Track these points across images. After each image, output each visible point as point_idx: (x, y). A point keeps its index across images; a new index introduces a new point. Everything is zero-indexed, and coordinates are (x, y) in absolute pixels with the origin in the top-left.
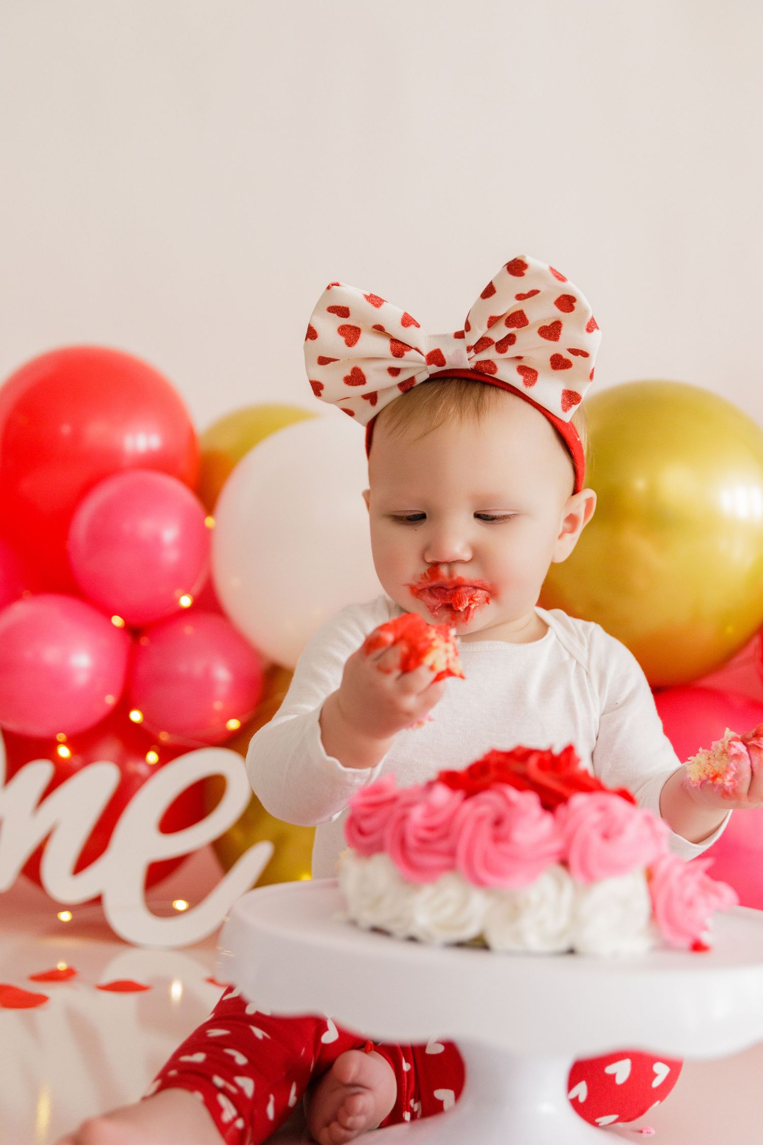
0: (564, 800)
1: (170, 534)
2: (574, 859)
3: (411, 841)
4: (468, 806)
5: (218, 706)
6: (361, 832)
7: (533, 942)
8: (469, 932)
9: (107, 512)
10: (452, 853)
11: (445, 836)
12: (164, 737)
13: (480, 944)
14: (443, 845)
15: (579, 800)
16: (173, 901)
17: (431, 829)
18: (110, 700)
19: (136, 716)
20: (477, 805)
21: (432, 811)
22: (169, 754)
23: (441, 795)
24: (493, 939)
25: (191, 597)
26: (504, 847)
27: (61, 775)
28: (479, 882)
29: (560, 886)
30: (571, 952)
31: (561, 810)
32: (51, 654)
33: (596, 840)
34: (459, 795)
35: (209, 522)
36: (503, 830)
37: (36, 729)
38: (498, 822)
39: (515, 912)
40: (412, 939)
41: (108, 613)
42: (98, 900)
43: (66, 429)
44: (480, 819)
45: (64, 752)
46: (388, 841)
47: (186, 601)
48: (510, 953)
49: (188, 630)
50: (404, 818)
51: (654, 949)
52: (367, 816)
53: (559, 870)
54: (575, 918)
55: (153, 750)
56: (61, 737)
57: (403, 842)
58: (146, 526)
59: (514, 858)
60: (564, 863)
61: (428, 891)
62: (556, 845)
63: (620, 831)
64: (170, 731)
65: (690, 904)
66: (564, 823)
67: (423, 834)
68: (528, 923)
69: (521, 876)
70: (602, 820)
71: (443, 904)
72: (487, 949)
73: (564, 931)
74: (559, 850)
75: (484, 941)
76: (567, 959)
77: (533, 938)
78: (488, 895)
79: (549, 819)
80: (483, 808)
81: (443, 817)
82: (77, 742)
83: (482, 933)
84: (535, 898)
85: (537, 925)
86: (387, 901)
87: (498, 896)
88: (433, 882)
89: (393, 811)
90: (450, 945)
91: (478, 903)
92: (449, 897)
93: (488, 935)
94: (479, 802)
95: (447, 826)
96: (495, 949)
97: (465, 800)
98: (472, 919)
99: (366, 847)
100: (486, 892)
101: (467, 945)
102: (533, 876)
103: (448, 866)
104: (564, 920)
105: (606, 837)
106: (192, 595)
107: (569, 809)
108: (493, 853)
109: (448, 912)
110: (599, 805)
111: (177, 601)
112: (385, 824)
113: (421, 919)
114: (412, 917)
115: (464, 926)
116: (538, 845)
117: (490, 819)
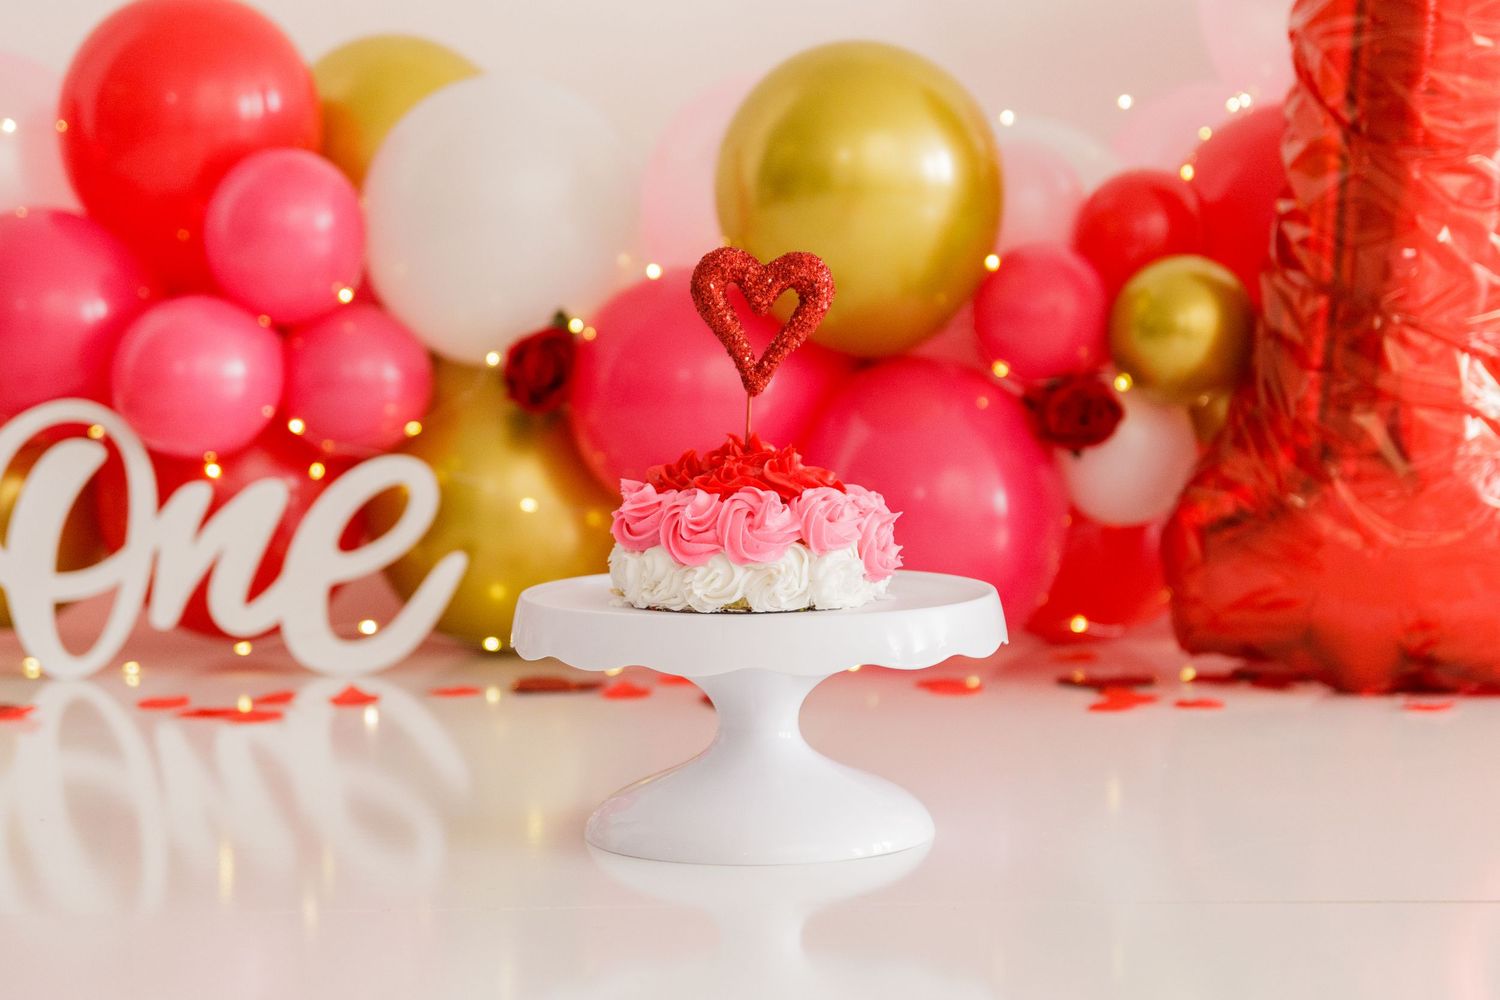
0: (798, 494)
1: (323, 220)
2: (810, 539)
3: (684, 535)
4: (727, 502)
5: (391, 409)
6: (632, 533)
7: (783, 602)
8: (737, 598)
9: (248, 203)
10: (718, 541)
11: (713, 526)
12: (328, 446)
13: (744, 609)
14: (710, 535)
15: (809, 494)
16: (359, 623)
17: (699, 523)
18: (268, 411)
19: (296, 426)
21: (699, 511)
22: (338, 467)
23: (703, 498)
24: (753, 602)
25: (351, 291)
26: (758, 533)
27: (222, 495)
28: (740, 560)
29: (801, 559)
30: (811, 609)
31: (797, 501)
33: (826, 523)
35: (362, 203)
36: (758, 518)
37: (186, 448)
38: (751, 514)
39: (770, 580)
41: (257, 313)
42: (276, 630)
44: (737, 514)
45: (213, 470)
46: (662, 537)
47: (346, 295)
48: (764, 614)
49: (349, 327)
50: (676, 515)
53: (798, 546)
54: (813, 582)
55: (319, 462)
56: (210, 455)
57: (676, 535)
59: (768, 540)
60: (801, 542)
61: (701, 570)
62: (797, 528)
64: (338, 439)
66: (800, 512)
67: (693, 527)
68: (779, 587)
69: (773, 553)
70: (827, 508)
71: (713, 580)
72: (749, 611)
73: (805, 592)
74: (799, 532)
75: (745, 605)
76: (810, 612)
77: (783, 599)
78: (747, 569)
79: (788, 509)
80: (737, 505)
81: (707, 513)
82: (228, 460)
83: (744, 599)
84: (783, 568)
85: (786, 589)
86: (664, 583)
87: (756, 570)
88: (704, 564)
89: (662, 513)
90: (719, 611)
91: (741, 575)
92: (718, 574)
93: (749, 600)
94: (734, 500)
95: (712, 521)
96: (755, 610)
97: (722, 500)
98: (736, 589)
99: (639, 543)
100: (747, 568)
101: (731, 610)
102: (781, 554)
103: (715, 551)
104: (805, 584)
105: (830, 520)
106: (351, 286)
107: (802, 501)
108: (751, 537)
109: (717, 584)
110: (824, 496)
111: (335, 296)
112: (658, 524)
113: (698, 592)
114: (691, 591)
115: (733, 594)
116: (782, 529)
117: (746, 512)
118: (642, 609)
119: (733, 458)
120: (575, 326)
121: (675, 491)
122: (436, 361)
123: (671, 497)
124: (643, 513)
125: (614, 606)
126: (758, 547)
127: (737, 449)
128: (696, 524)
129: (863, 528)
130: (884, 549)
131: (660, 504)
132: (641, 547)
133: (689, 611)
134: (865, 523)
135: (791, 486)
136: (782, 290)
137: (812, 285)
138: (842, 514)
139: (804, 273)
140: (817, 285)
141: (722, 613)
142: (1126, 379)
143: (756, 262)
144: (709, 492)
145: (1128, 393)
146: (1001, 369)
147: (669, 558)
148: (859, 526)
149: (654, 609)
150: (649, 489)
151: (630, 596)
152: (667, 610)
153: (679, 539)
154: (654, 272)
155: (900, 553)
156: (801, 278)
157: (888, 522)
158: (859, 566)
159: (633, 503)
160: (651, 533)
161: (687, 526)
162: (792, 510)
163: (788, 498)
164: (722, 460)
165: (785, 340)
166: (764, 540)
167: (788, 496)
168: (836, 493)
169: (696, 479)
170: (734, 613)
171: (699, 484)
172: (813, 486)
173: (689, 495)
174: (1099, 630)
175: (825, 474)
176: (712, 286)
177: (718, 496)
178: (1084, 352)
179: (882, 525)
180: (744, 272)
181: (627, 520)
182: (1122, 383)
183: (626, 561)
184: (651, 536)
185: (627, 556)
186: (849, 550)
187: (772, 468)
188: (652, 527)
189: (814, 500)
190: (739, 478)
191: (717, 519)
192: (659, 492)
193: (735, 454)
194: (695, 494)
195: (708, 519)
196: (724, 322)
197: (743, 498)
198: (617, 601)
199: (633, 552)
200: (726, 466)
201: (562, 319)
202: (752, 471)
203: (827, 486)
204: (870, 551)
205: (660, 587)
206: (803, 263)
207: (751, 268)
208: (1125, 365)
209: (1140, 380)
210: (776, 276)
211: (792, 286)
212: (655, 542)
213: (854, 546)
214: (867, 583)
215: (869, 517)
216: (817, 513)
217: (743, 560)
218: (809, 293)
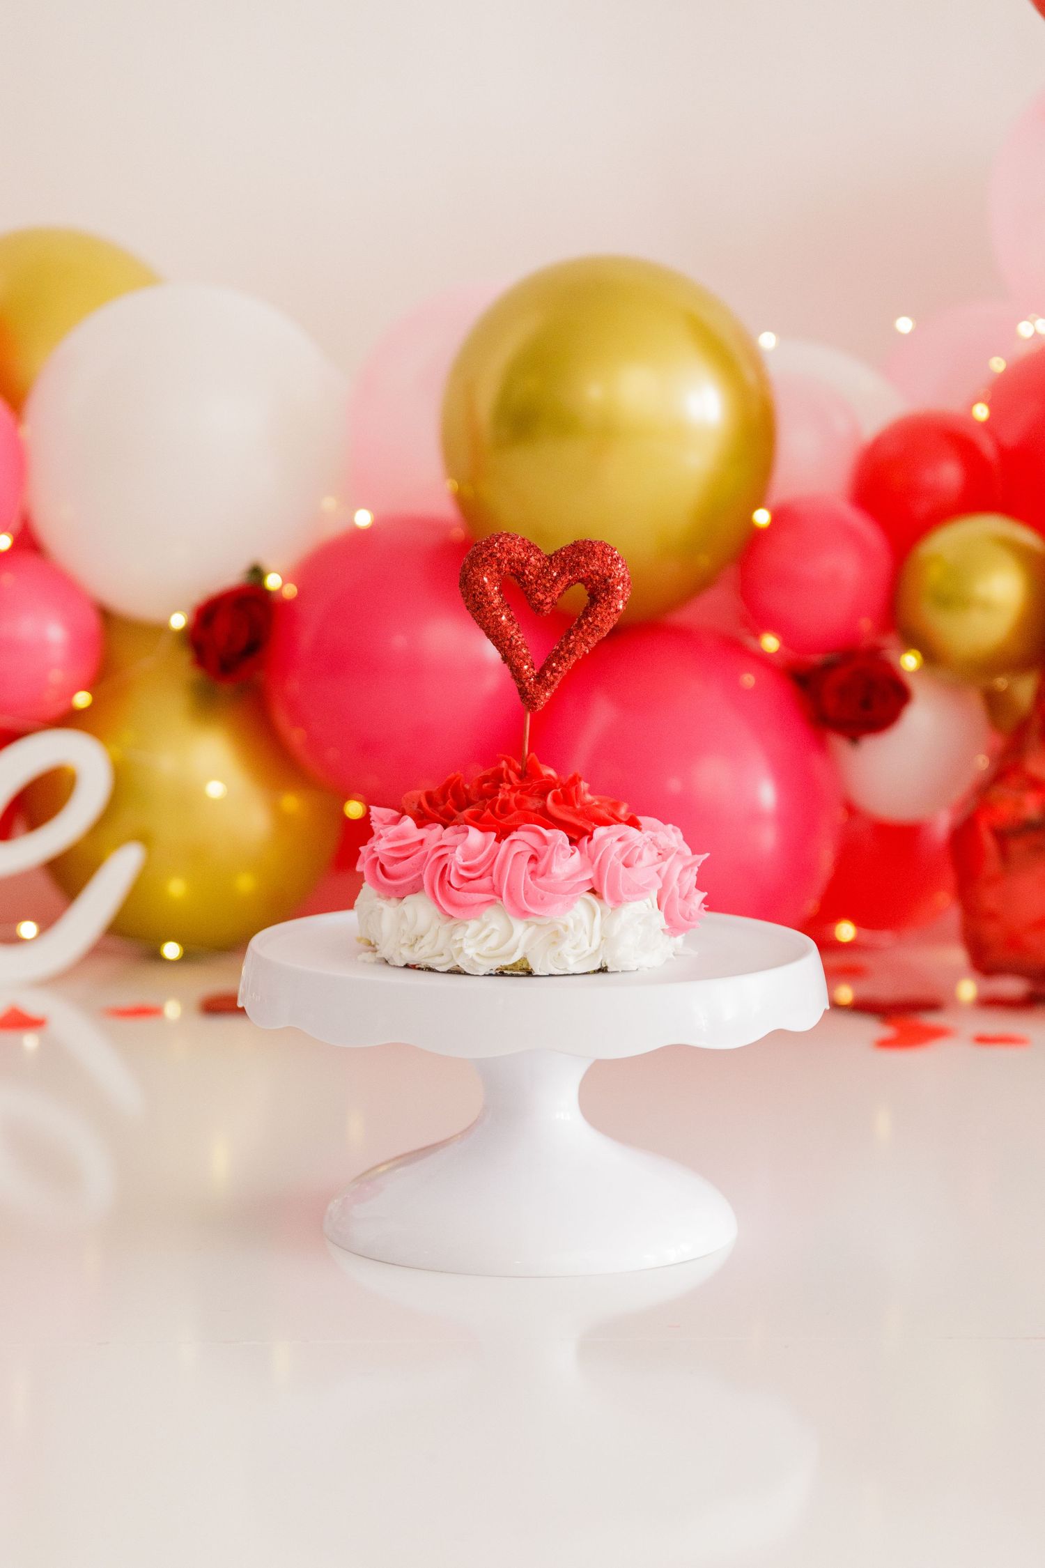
0: (588, 833)
2: (604, 888)
4: (505, 843)
6: (388, 875)
7: (572, 963)
8: (515, 958)
10: (495, 890)
11: (489, 872)
14: (485, 882)
15: (601, 833)
16: (16, 924)
20: (512, 843)
21: (471, 854)
23: (476, 837)
24: (536, 966)
25: (11, 536)
26: (540, 880)
28: (521, 914)
29: (592, 911)
30: (603, 970)
31: (588, 842)
33: (622, 868)
35: (23, 432)
36: (542, 863)
38: (533, 859)
39: (556, 938)
40: (455, 971)
44: (518, 857)
46: (426, 883)
47: (4, 541)
48: (551, 975)
49: (8, 580)
50: (445, 859)
53: (590, 897)
54: (606, 940)
59: (553, 890)
60: (593, 891)
61: (473, 925)
62: (589, 875)
66: (592, 856)
67: (465, 873)
68: (566, 947)
69: (559, 906)
70: (623, 850)
71: (487, 936)
72: (529, 973)
73: (596, 951)
74: (590, 880)
75: (524, 966)
76: (601, 976)
77: (571, 960)
78: (529, 925)
79: (577, 853)
80: (518, 847)
81: (481, 857)
83: (524, 959)
84: (571, 925)
85: (574, 948)
86: (428, 938)
87: (538, 925)
88: (477, 916)
89: (427, 854)
90: (493, 973)
91: (521, 931)
92: (493, 930)
93: (530, 960)
94: (513, 841)
95: (488, 864)
96: (537, 972)
97: (498, 840)
98: (517, 947)
99: (397, 888)
100: (527, 922)
101: (509, 972)
102: (569, 906)
103: (491, 902)
104: (596, 941)
105: (627, 865)
106: (11, 532)
107: (593, 842)
108: (534, 887)
109: (492, 942)
110: (619, 837)
112: (420, 867)
113: (470, 952)
114: (461, 950)
115: (512, 953)
116: (571, 877)
117: (528, 856)
118: (397, 967)
119: (508, 787)
120: (273, 582)
121: (440, 827)
122: (106, 617)
123: (434, 834)
124: (403, 854)
125: (364, 962)
126: (542, 899)
127: (512, 774)
128: (467, 869)
129: (663, 873)
130: (686, 898)
131: (422, 842)
132: (400, 894)
133: (457, 972)
134: (665, 866)
135: (579, 823)
136: (569, 584)
137: (606, 580)
138: (640, 857)
139: (595, 565)
140: (610, 581)
141: (496, 975)
142: (916, 656)
143: (538, 551)
144: (483, 830)
145: (918, 672)
146: (770, 643)
147: (433, 909)
148: (658, 872)
149: (413, 967)
150: (408, 823)
151: (385, 952)
152: (430, 970)
153: (447, 886)
154: (363, 519)
155: (705, 901)
156: (592, 572)
157: (692, 865)
158: (659, 919)
159: (390, 841)
160: (411, 878)
161: (457, 872)
162: (581, 852)
163: (576, 837)
164: (496, 787)
165: (571, 646)
166: (551, 891)
167: (578, 835)
168: (632, 831)
169: (466, 812)
170: (512, 975)
171: (470, 820)
172: (605, 823)
173: (457, 833)
174: (867, 935)
175: (616, 806)
176: (485, 579)
177: (493, 835)
178: (866, 624)
179: (685, 869)
180: (525, 564)
181: (381, 860)
182: (910, 661)
183: (382, 909)
184: (414, 880)
185: (382, 904)
186: (648, 901)
187: (556, 800)
188: (414, 872)
189: (608, 841)
190: (517, 812)
191: (493, 863)
192: (419, 826)
193: (510, 782)
194: (467, 831)
195: (482, 864)
196: (500, 623)
197: (524, 839)
198: (368, 956)
199: (389, 898)
200: (500, 797)
201: (257, 573)
202: (533, 803)
203: (620, 821)
204: (671, 900)
205: (424, 941)
206: (594, 553)
207: (532, 559)
208: (913, 640)
209: (931, 657)
210: (563, 569)
211: (581, 581)
212: (416, 888)
213: (654, 894)
214: (667, 937)
215: (670, 860)
216: (612, 857)
217: (524, 914)
218: (599, 590)
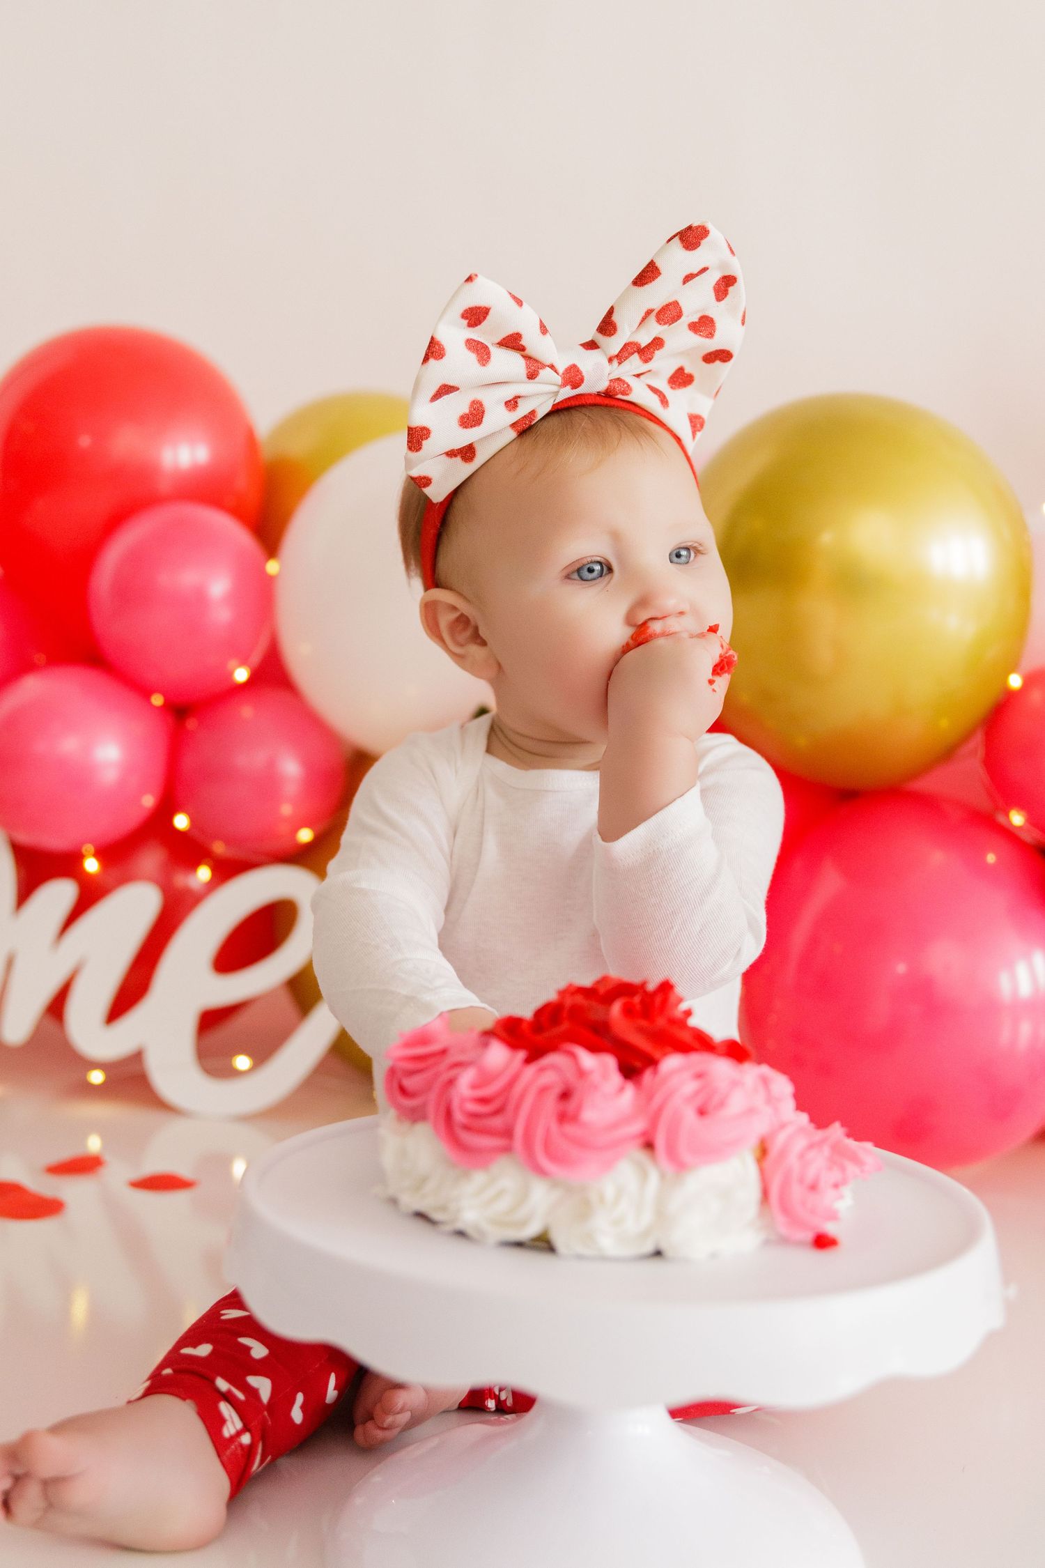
0: (652, 1062)
1: (219, 587)
2: (660, 1142)
3: (459, 1117)
4: (531, 1070)
5: (286, 810)
6: (403, 1091)
7: (608, 1243)
8: (531, 1232)
9: (137, 559)
10: (508, 1133)
11: (498, 1112)
12: (219, 848)
13: (543, 1244)
14: (497, 1122)
15: (672, 1063)
16: (234, 1056)
17: (483, 1101)
18: (149, 801)
19: (181, 822)
20: (542, 1070)
21: (485, 1079)
22: (227, 870)
23: (498, 1055)
24: (558, 1240)
25: (249, 670)
26: (570, 1129)
27: (89, 896)
28: (540, 1171)
29: (644, 1176)
30: (658, 1253)
31: (647, 1076)
32: (69, 745)
33: (689, 1115)
34: (521, 1055)
35: (272, 567)
36: (571, 1106)
37: (54, 841)
38: (565, 1095)
39: (585, 1211)
40: (461, 1234)
41: (145, 692)
42: (137, 1057)
43: (85, 441)
44: (544, 1090)
45: (91, 865)
46: (431, 1109)
47: (241, 675)
48: (580, 1257)
49: (247, 711)
50: (451, 1082)
51: (767, 1242)
52: (411, 1073)
53: (640, 1155)
54: (661, 1215)
55: (206, 864)
56: (88, 848)
57: (449, 1114)
58: (187, 578)
59: (582, 1144)
60: (649, 1145)
61: (478, 1178)
62: (638, 1126)
63: (722, 1104)
64: (228, 842)
65: (813, 1187)
66: (650, 1098)
67: (472, 1107)
68: (601, 1222)
69: (592, 1166)
71: (496, 1196)
72: (550, 1253)
73: (646, 1230)
74: (642, 1130)
75: (545, 1242)
76: (655, 1266)
77: (606, 1242)
78: (550, 1187)
79: (631, 1089)
80: (549, 1078)
81: (498, 1085)
82: (108, 854)
83: (544, 1233)
84: (611, 1191)
85: (614, 1224)
86: (431, 1184)
87: (564, 1188)
88: (485, 1167)
90: (506, 1242)
91: (540, 1196)
92: (504, 1189)
93: (552, 1230)
94: (543, 1067)
95: (502, 1098)
96: (560, 1248)
97: (527, 1062)
98: (534, 1217)
99: (410, 1109)
100: (548, 1185)
101: (527, 1244)
102: (608, 1165)
103: (502, 1150)
104: (647, 1217)
105: (700, 1112)
106: (249, 666)
107: (658, 1076)
108: (558, 1135)
109: (503, 1205)
111: (231, 674)
113: (474, 1211)
115: (523, 1223)
116: (615, 1126)
117: (557, 1091)
118: (407, 1213)
126: (567, 1153)
128: (478, 1100)
132: (415, 1115)
135: (640, 1047)
144: (509, 1046)
149: (423, 1217)
153: (454, 1121)
160: (419, 1100)
161: (466, 1104)
162: (637, 1089)
163: (632, 1067)
166: (580, 1142)
167: (634, 1065)
170: (529, 1249)
171: (497, 1029)
172: (683, 1048)
173: (477, 1047)
177: (524, 1054)
184: (421, 1103)
186: (738, 1163)
190: (565, 1026)
191: (510, 1096)
195: (496, 1095)
197: (557, 1065)
203: (708, 1048)
205: (427, 1188)
212: (424, 1115)
216: (680, 1099)
